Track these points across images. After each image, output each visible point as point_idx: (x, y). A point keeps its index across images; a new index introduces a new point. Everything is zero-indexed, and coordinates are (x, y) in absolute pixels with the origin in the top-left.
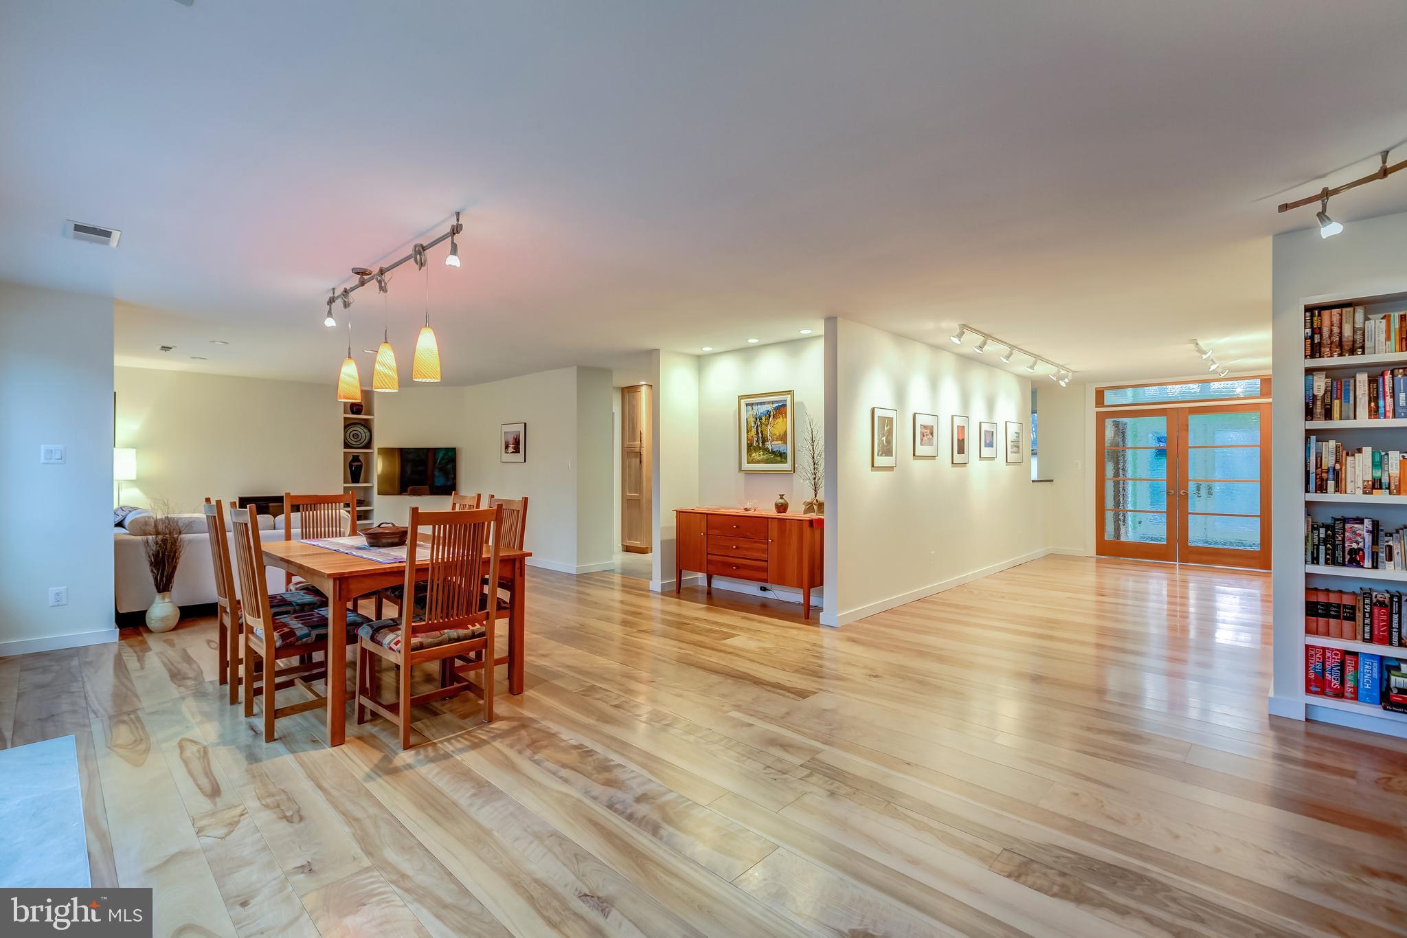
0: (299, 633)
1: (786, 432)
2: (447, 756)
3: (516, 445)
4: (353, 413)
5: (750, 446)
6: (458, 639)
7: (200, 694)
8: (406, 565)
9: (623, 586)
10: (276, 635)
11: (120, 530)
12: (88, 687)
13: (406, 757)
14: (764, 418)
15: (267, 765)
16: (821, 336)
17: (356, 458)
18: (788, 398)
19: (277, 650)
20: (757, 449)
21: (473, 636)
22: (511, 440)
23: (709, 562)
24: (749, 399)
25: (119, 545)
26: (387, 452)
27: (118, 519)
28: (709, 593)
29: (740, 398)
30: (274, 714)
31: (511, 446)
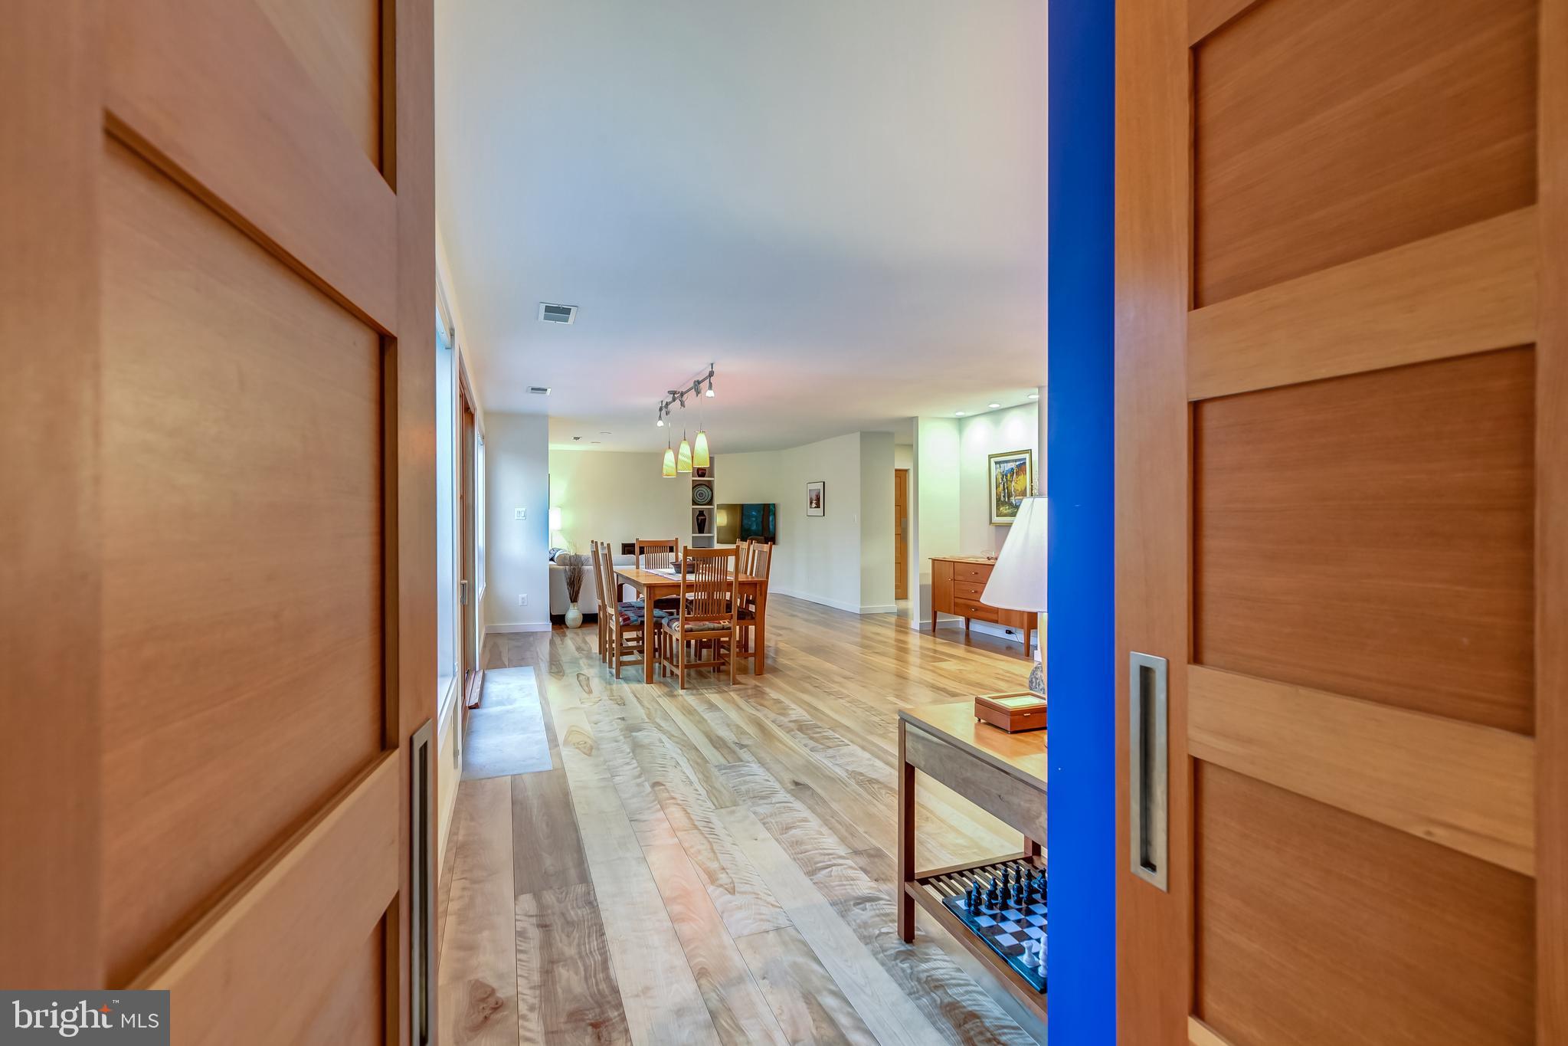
0: (632, 619)
1: (1026, 488)
2: (702, 694)
3: (817, 501)
4: (699, 476)
5: (998, 500)
6: (713, 629)
7: (589, 657)
8: (681, 582)
9: (897, 626)
10: (621, 619)
11: (552, 563)
12: (538, 649)
13: (681, 692)
14: (1009, 475)
15: (614, 686)
16: (1035, 402)
17: (701, 513)
18: (1027, 456)
19: (621, 627)
20: (1004, 503)
21: (723, 629)
22: (814, 498)
23: (956, 604)
24: (998, 459)
25: (551, 571)
26: (730, 508)
27: (552, 556)
28: (967, 635)
29: (990, 457)
30: (621, 664)
31: (814, 502)
